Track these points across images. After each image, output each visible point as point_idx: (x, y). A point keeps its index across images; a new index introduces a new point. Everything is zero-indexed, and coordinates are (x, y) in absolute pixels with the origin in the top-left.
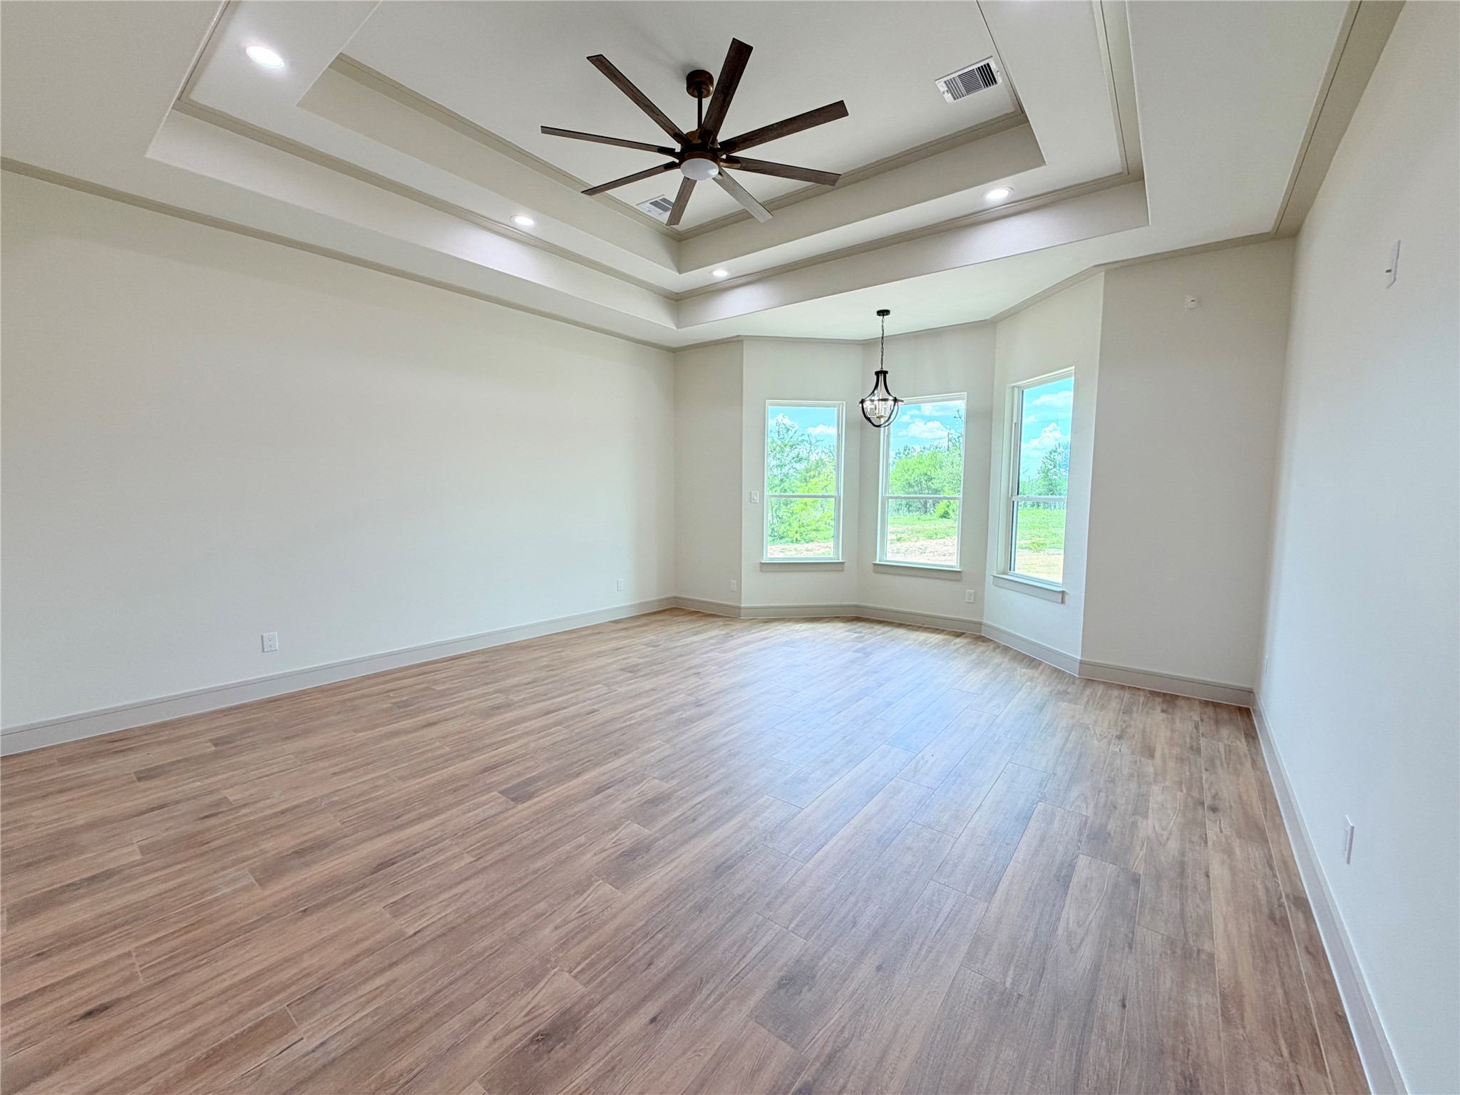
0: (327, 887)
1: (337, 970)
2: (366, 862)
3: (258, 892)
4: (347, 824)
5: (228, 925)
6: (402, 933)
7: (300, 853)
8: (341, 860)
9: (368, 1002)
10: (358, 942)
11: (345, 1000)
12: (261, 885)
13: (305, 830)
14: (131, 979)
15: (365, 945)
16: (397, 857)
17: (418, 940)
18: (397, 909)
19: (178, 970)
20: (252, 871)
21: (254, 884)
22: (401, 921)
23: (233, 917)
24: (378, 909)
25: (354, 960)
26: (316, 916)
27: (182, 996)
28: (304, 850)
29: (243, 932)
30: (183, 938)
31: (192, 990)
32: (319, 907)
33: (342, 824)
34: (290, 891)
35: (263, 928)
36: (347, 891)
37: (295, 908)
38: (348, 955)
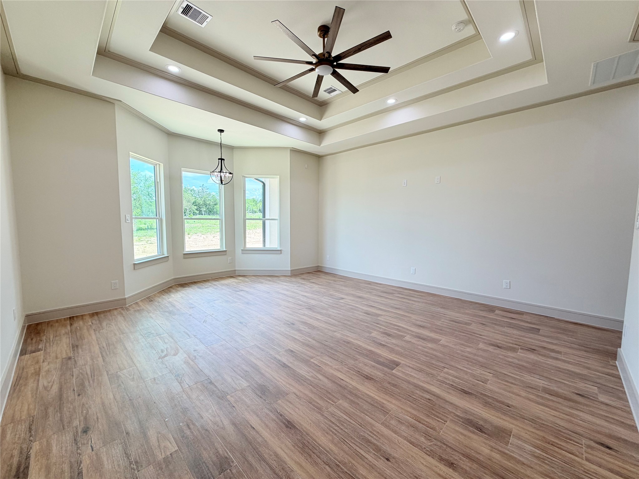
0: (491, 405)
1: (520, 386)
2: (468, 399)
3: (514, 431)
4: (445, 419)
5: (538, 430)
6: (493, 376)
7: (480, 429)
8: (473, 408)
9: (521, 375)
10: (506, 385)
11: (525, 380)
12: (511, 432)
13: (461, 438)
14: (589, 447)
15: (506, 383)
16: (459, 390)
17: (492, 372)
18: (485, 381)
19: (567, 432)
20: (507, 443)
21: (513, 435)
22: (489, 378)
23: (534, 430)
24: (489, 386)
25: (512, 383)
26: (506, 401)
27: (571, 422)
28: (477, 428)
29: (534, 421)
30: (559, 443)
31: (567, 420)
32: (503, 403)
33: (446, 422)
34: (504, 417)
35: (527, 416)
36: (488, 398)
37: (510, 410)
38: (512, 385)
